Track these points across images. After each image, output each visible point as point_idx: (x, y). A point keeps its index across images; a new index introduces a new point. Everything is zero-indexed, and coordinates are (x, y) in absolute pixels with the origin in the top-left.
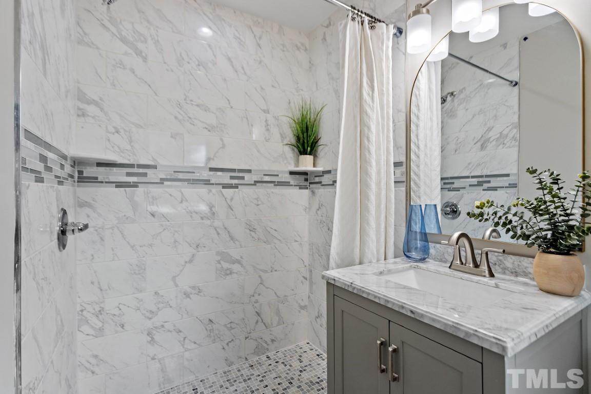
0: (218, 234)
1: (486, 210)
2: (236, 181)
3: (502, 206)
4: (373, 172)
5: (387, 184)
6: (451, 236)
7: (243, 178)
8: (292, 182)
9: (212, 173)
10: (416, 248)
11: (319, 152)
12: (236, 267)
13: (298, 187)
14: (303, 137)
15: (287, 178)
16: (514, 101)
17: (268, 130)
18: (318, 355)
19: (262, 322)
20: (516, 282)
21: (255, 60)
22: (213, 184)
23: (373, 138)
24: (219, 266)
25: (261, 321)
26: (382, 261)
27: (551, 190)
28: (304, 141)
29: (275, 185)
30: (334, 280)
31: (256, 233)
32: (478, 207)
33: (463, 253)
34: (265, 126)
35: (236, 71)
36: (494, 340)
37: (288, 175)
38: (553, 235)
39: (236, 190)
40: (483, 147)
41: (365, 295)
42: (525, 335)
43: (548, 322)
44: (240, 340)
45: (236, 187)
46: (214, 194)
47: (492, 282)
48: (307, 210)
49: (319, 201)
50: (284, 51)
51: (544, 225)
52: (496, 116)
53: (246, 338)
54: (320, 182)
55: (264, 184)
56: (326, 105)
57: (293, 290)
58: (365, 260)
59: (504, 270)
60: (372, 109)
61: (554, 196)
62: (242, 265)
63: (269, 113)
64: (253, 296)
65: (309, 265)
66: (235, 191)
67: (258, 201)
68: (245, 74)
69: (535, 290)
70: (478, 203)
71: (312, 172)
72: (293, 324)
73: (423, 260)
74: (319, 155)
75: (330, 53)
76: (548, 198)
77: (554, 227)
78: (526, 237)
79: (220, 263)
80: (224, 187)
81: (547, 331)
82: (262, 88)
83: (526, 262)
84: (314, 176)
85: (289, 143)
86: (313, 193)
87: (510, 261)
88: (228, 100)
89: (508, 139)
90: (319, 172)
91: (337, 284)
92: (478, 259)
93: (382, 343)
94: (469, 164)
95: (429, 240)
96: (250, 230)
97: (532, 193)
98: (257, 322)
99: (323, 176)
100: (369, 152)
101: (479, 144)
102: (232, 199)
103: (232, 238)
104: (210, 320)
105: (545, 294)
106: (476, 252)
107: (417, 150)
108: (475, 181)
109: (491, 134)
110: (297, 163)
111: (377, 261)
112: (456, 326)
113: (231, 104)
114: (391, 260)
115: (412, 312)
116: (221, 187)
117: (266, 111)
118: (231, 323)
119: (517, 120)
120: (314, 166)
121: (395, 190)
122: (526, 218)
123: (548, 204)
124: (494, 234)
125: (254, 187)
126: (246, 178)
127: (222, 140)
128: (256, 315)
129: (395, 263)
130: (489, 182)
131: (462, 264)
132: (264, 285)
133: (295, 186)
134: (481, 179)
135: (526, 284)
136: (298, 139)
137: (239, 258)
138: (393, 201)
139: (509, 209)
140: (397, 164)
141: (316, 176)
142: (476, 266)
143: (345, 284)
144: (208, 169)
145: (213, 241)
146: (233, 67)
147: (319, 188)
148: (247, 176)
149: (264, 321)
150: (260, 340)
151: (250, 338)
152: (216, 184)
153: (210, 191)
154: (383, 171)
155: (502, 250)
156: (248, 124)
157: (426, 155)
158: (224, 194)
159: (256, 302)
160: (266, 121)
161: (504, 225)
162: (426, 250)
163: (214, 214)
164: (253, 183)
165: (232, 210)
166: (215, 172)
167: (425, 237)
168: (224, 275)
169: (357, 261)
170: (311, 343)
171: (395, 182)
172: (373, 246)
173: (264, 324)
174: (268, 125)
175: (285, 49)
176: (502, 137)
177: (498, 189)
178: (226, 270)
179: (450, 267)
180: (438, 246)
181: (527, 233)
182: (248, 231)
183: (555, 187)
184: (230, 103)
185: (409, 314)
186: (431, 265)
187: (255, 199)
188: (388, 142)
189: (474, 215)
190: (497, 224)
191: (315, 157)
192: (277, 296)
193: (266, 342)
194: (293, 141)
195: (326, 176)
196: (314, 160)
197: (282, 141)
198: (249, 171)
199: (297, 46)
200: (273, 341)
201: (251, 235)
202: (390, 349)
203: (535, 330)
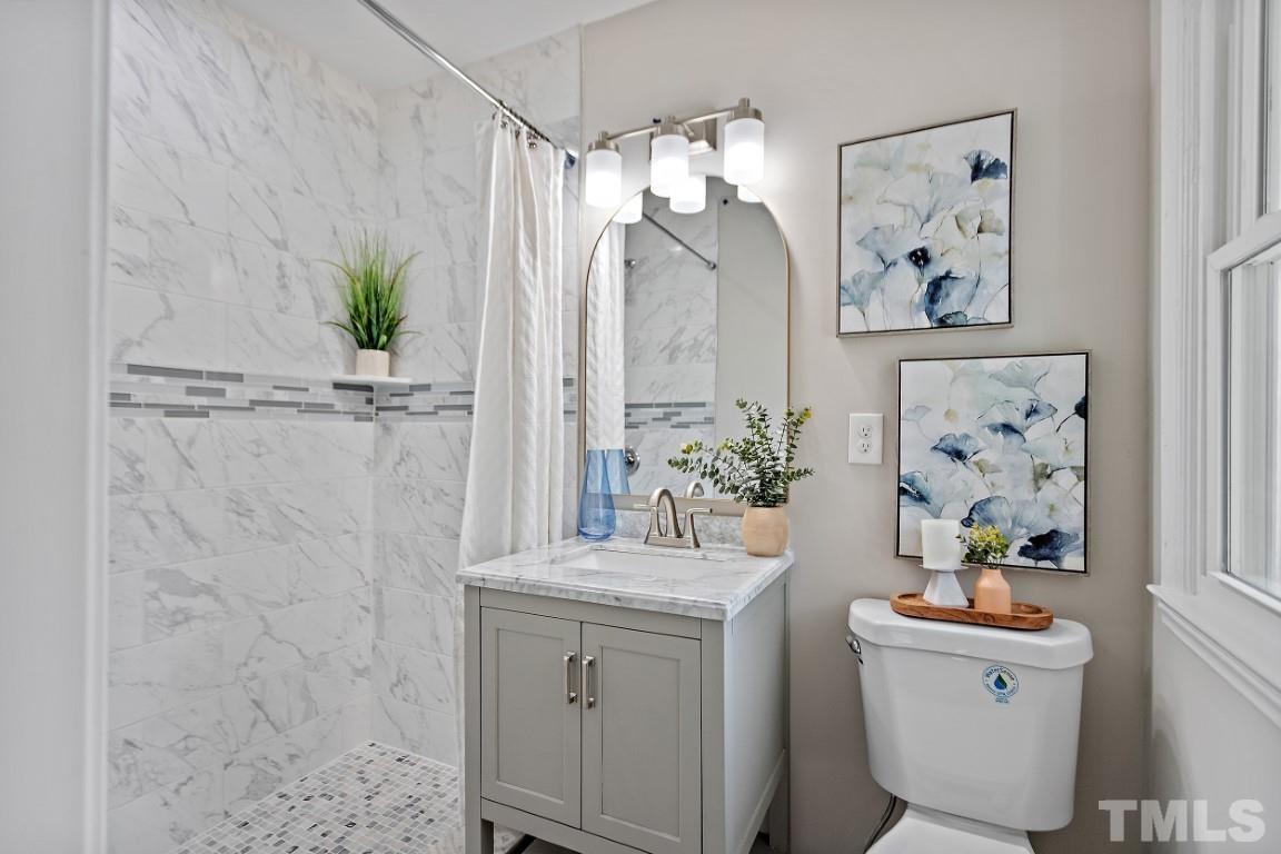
0: (153, 527)
1: (694, 456)
2: (204, 401)
3: (711, 449)
4: (534, 395)
5: (553, 414)
6: (649, 497)
7: (221, 393)
8: (339, 406)
9: (135, 378)
10: (597, 520)
11: (400, 346)
12: (201, 604)
13: (352, 417)
14: (369, 312)
15: (328, 395)
16: (711, 292)
17: (284, 287)
18: (400, 760)
19: (268, 720)
20: (724, 550)
21: (252, 122)
22: (139, 405)
23: (534, 337)
24: (154, 605)
25: (264, 718)
26: (546, 545)
27: (759, 428)
28: (369, 321)
29: (299, 411)
30: (484, 579)
31: (252, 521)
32: (684, 452)
33: (662, 521)
34: (278, 279)
35: (205, 139)
36: (714, 607)
37: (329, 390)
38: (762, 485)
39: (204, 420)
40: (672, 358)
41: (542, 593)
42: (742, 597)
43: (758, 584)
44: (210, 774)
45: (203, 412)
46: (141, 431)
47: (699, 553)
48: (372, 465)
49: (402, 445)
50: (322, 117)
51: (752, 473)
52: (689, 311)
53: (226, 766)
54: (405, 408)
55: (275, 408)
56: (419, 253)
57: (339, 638)
58: (521, 547)
59: (710, 537)
60: (534, 288)
61: (762, 437)
62: (217, 598)
63: (286, 249)
64: (245, 664)
65: (375, 580)
66: (199, 425)
67: (258, 446)
68: (229, 150)
69: (744, 555)
70: (684, 446)
71: (383, 387)
72: (339, 712)
73: (606, 537)
74: (401, 350)
75: (429, 152)
76: (757, 438)
77: (762, 473)
78: (735, 489)
79: (158, 599)
80: (168, 414)
81: (758, 592)
82: (270, 191)
83: (734, 522)
84: (388, 394)
85: (334, 321)
86: (387, 429)
87: (716, 524)
88: (183, 205)
89: (703, 350)
90: (402, 386)
91: (489, 586)
92: (681, 527)
93: (570, 659)
94: (653, 384)
95: (615, 505)
96: (239, 514)
97: (741, 433)
98: (254, 723)
99: (412, 395)
100: (529, 360)
101: (667, 352)
102: (191, 443)
103: (192, 536)
104: (129, 743)
105: (754, 558)
106: (678, 515)
107: (594, 362)
108: (659, 412)
109: (682, 339)
110: (352, 366)
111: (539, 545)
112: (673, 603)
113: (190, 217)
114: (558, 542)
115: (617, 599)
116: (163, 414)
117: (281, 245)
118: (186, 738)
119: (714, 322)
120: (391, 374)
121: (565, 426)
122: (736, 464)
123: (757, 446)
124: (697, 490)
125: (250, 413)
126: (229, 394)
127: (164, 298)
128: (253, 706)
129: (565, 546)
130: (679, 414)
131: (661, 535)
132: (272, 637)
133: (345, 413)
134: (668, 410)
135: (733, 551)
136: (356, 314)
137: (207, 580)
138: (562, 445)
139: (718, 453)
140: (567, 382)
141: (392, 395)
142: (679, 535)
143: (506, 583)
144: (126, 369)
145: (137, 547)
146: (196, 127)
147: (401, 420)
148: (231, 389)
149: (271, 718)
150: (260, 764)
151: (235, 763)
152: (147, 405)
153: (130, 422)
154: (548, 393)
155: (708, 511)
156: (236, 268)
157: (606, 369)
158: (171, 431)
159: (254, 677)
160: (280, 266)
161: (712, 474)
162: (610, 522)
163: (140, 478)
164: (247, 405)
165: (192, 468)
166: (145, 376)
167: (609, 501)
168: (169, 627)
169: (507, 548)
170: (378, 744)
171: (565, 412)
172: (533, 521)
173: (272, 724)
174: (283, 276)
175: (325, 115)
176: (696, 344)
177: (692, 425)
178: (174, 613)
179: (645, 542)
180: (627, 513)
181: (737, 484)
182: (233, 516)
183: (763, 425)
184: (186, 213)
185: (614, 603)
186: (618, 543)
187: (253, 442)
188: (555, 344)
189: (677, 464)
190: (704, 475)
191: (393, 354)
192: (305, 657)
193: (276, 765)
194: (345, 318)
195: (418, 395)
196: (391, 362)
197: (318, 314)
198: (238, 378)
199: (351, 113)
200: (292, 757)
201: (240, 525)
202: (585, 662)
203: (748, 592)
